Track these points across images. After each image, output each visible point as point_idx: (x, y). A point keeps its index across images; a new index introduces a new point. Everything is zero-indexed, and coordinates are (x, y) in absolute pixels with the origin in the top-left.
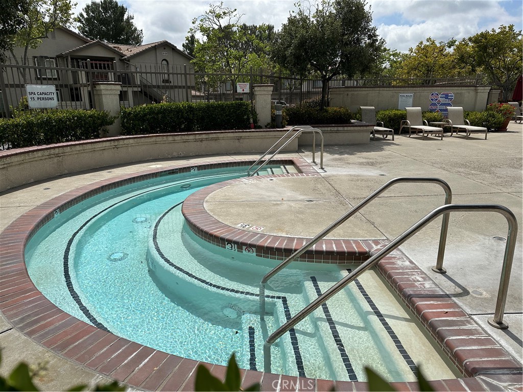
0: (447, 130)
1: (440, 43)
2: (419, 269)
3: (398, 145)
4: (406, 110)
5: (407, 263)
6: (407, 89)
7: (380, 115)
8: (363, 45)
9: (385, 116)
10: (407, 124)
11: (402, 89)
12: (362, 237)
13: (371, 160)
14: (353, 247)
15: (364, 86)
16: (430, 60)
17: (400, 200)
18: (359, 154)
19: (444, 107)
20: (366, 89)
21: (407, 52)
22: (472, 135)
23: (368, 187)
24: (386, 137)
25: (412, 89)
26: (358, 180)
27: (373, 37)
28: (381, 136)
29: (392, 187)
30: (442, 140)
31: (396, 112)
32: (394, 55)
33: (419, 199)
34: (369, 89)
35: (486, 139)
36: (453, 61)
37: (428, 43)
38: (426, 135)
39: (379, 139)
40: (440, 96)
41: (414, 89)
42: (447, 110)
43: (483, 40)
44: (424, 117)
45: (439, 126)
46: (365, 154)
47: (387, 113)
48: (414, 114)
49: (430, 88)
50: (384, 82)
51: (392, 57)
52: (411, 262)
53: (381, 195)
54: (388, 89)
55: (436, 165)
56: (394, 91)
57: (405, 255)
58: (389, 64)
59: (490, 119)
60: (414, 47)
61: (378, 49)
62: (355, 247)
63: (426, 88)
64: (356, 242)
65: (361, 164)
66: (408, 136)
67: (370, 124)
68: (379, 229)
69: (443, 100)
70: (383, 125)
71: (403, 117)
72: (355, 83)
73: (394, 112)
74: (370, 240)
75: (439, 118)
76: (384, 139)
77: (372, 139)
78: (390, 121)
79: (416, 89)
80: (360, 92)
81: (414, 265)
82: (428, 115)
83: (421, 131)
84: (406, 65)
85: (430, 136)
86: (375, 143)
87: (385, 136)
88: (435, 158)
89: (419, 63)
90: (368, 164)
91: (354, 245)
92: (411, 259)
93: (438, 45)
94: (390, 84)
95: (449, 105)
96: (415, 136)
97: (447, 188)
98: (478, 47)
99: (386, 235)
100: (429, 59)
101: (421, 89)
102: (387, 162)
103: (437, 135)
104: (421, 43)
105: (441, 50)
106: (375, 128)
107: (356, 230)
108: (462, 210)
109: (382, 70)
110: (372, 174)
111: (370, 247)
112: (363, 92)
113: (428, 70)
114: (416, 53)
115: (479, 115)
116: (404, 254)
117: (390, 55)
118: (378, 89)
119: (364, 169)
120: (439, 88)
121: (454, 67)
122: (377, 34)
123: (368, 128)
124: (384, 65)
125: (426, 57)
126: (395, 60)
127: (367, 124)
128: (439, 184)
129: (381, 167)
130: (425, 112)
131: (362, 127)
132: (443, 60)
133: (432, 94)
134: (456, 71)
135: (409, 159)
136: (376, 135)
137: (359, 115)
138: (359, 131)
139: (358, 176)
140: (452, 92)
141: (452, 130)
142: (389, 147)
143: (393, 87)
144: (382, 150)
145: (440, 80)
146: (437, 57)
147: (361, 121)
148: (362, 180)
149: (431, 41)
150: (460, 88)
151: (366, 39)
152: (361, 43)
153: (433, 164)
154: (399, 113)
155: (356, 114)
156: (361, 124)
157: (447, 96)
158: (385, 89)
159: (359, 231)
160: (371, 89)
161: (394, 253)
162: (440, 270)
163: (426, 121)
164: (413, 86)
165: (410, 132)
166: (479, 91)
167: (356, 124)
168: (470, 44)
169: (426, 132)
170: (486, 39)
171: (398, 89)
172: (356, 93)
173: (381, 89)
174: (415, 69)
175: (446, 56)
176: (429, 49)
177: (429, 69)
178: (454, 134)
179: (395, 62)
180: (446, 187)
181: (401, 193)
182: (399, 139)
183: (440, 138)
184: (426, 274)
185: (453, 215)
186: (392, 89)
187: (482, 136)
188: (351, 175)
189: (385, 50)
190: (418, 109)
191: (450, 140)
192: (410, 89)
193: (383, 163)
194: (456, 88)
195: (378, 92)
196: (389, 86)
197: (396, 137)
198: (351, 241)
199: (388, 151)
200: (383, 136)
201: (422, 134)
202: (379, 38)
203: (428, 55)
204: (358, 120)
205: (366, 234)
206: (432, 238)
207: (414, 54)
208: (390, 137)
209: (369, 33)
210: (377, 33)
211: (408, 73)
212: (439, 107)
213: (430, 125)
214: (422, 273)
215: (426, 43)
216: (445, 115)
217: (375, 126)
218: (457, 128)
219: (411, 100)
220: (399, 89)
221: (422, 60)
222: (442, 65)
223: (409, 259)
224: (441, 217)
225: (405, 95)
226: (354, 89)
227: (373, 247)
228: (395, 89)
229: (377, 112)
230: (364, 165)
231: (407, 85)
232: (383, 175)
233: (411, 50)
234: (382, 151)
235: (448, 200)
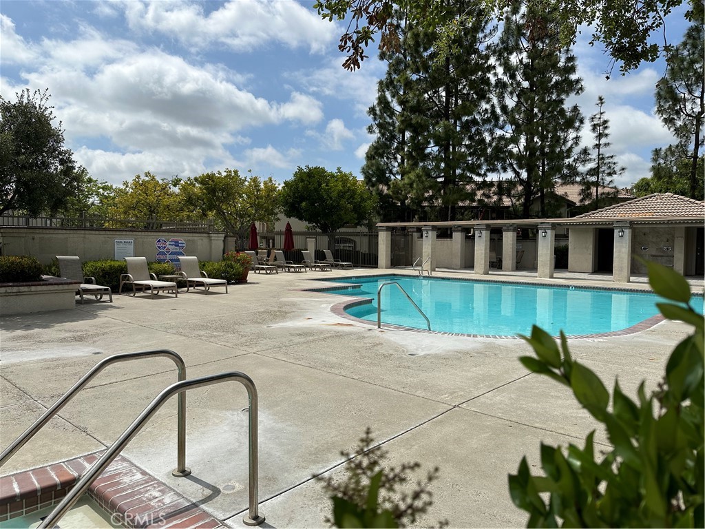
0: (182, 284)
1: (163, 180)
2: (155, 479)
3: (119, 308)
4: (125, 261)
5: (138, 476)
6: (124, 233)
7: (89, 267)
8: (52, 169)
9: (96, 269)
10: (129, 279)
11: (118, 233)
12: (67, 456)
13: (79, 334)
14: (52, 477)
15: (63, 227)
16: (151, 199)
17: (125, 386)
18: (58, 326)
19: (175, 257)
20: (64, 232)
21: (122, 187)
22: (212, 289)
23: (75, 374)
24: (101, 298)
25: (131, 233)
26: (58, 366)
27: (66, 162)
28: (93, 297)
30: (176, 297)
31: (113, 263)
32: (104, 188)
33: (151, 379)
34: (68, 232)
35: (227, 293)
36: (180, 203)
37: (147, 179)
38: (155, 292)
39: (89, 302)
40: (168, 243)
41: (134, 233)
42: (178, 260)
43: (210, 182)
44: (150, 269)
45: (171, 280)
46: (68, 325)
47: (99, 264)
48: (137, 266)
49: (155, 234)
50: (87, 221)
51: (101, 190)
52: (144, 473)
53: (90, 384)
54: (97, 232)
55: (171, 331)
56: (106, 236)
57: (135, 466)
58: (97, 199)
59: (228, 269)
60: (130, 181)
61: (78, 178)
62: (55, 477)
63: (150, 233)
64: (56, 468)
65: (63, 340)
66: (132, 295)
67: (73, 281)
68: (95, 436)
69: (172, 248)
70: (94, 282)
71: (123, 270)
72: (48, 222)
73: (109, 263)
74: (80, 458)
75: (170, 270)
76: (98, 301)
77: (78, 302)
78: (104, 276)
79: (137, 233)
80: (54, 236)
81: (147, 477)
82: (156, 266)
83: (148, 287)
84: (121, 202)
85: (161, 293)
86: (84, 307)
87: (99, 297)
88: (169, 322)
89: (138, 202)
90: (74, 339)
91: (53, 474)
92: (143, 468)
93: (161, 182)
94: (102, 225)
95: (181, 254)
96: (141, 294)
97: (179, 360)
98: (206, 189)
99: (105, 442)
100: (151, 197)
101: (143, 233)
102: (104, 334)
103: (170, 291)
104: (138, 177)
105: (164, 188)
106: (83, 286)
107: (56, 447)
109: (89, 207)
110: (81, 354)
111: (80, 468)
112: (61, 236)
113: (150, 211)
114: (132, 189)
115: (216, 266)
116: (132, 464)
117: (99, 188)
118: (83, 232)
119: (67, 348)
120: (166, 234)
121: (182, 210)
122: (73, 159)
123: (71, 287)
124: (91, 200)
125: (147, 194)
126: (105, 194)
127: (69, 281)
128: (168, 357)
129: (94, 342)
130: (152, 263)
131: (60, 286)
132: (167, 201)
133: (159, 241)
134: (185, 213)
135: (135, 326)
136: (84, 296)
137: (54, 268)
138: (56, 292)
139: (58, 359)
140: (182, 239)
141: (188, 284)
142: (105, 311)
143: (105, 230)
144: (95, 316)
145: (167, 224)
146: (160, 196)
147: (59, 276)
148: (65, 365)
149: (150, 176)
150: (191, 235)
151: (57, 165)
152: (50, 168)
153: (167, 329)
154: (116, 264)
155: (50, 267)
156: (60, 282)
157: (177, 243)
158: (94, 232)
159: (62, 448)
160: (71, 232)
161: (112, 468)
162: (184, 472)
163: (154, 275)
164: (133, 229)
165: (134, 289)
166: (213, 238)
167: (51, 281)
168: (197, 185)
169: (155, 288)
170: (213, 181)
171: (111, 233)
172: (46, 236)
173: (87, 232)
174: (134, 209)
175: (171, 195)
176: (150, 186)
177: (152, 210)
178: (191, 289)
179: (106, 197)
181: (126, 376)
182: (119, 299)
183: (174, 295)
184: (164, 484)
185: (190, 393)
186: (104, 232)
187: (222, 289)
188: (45, 361)
189: (90, 181)
190: (142, 260)
191: (187, 298)
192: (128, 233)
193: (98, 335)
194: (187, 234)
195: (82, 236)
196: (100, 228)
197: (114, 297)
198: (48, 468)
199: (104, 318)
200: (96, 297)
201: (150, 291)
202: (77, 165)
203: (149, 192)
204: (54, 275)
205: (74, 449)
206: (170, 430)
207: (131, 190)
208: (106, 298)
209: (61, 157)
211: (125, 213)
212: (168, 257)
213: (160, 279)
214: (160, 483)
215: (143, 177)
216: (178, 268)
217: (81, 283)
218: (194, 281)
219: (132, 247)
220: (114, 233)
221: (141, 198)
222: (168, 206)
223: (140, 469)
225: (123, 241)
226: (44, 231)
227: (84, 468)
228: (108, 233)
229: (84, 264)
230: (67, 341)
231: (125, 228)
232: (98, 353)
233: (126, 184)
234: (95, 318)
235: (182, 375)
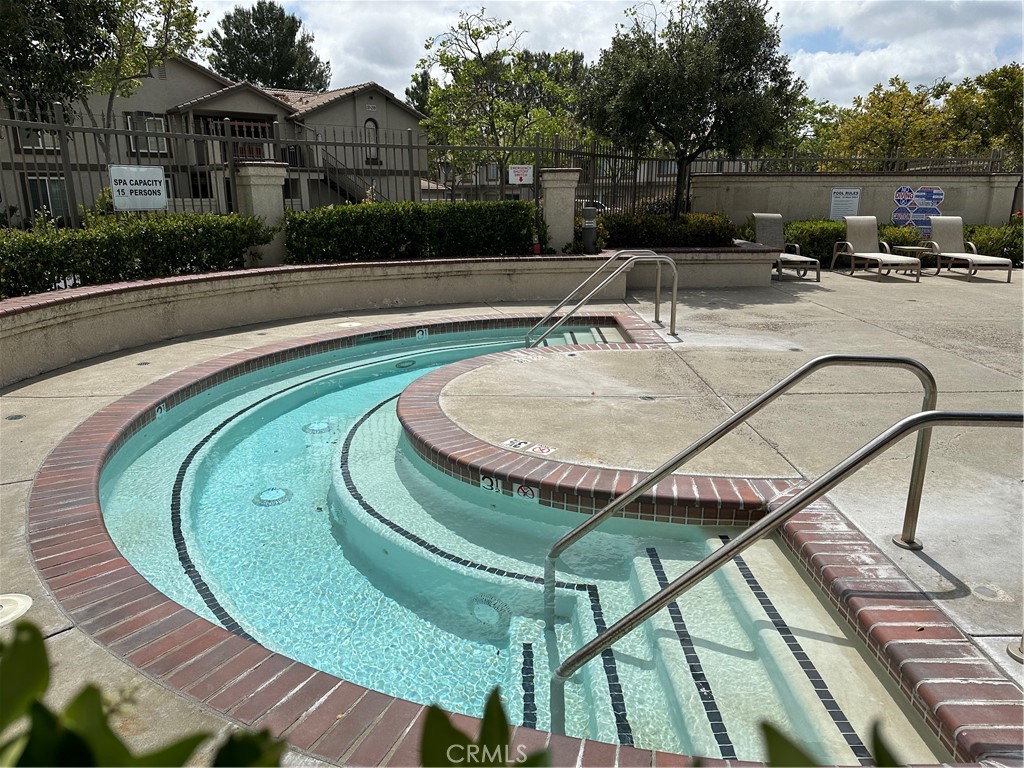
0: (929, 262)
1: (918, 89)
2: (866, 539)
3: (828, 291)
4: (845, 221)
5: (842, 527)
6: (848, 179)
7: (792, 231)
8: (760, 90)
9: (802, 233)
10: (846, 249)
11: (839, 179)
12: (752, 472)
13: (773, 320)
14: (734, 493)
15: (762, 173)
16: (897, 122)
17: (831, 401)
18: (748, 308)
19: (923, 217)
20: (766, 179)
21: (850, 106)
22: (980, 274)
23: (767, 373)
24: (804, 275)
25: (858, 179)
26: (745, 359)
27: (780, 75)
28: (794, 273)
29: (814, 375)
30: (917, 281)
31: (826, 225)
32: (823, 112)
33: (870, 399)
34: (771, 179)
35: (1009, 282)
36: (943, 125)
37: (893, 89)
38: (884, 272)
39: (789, 278)
40: (915, 193)
41: (863, 179)
42: (928, 222)
43: (1007, 82)
44: (881, 235)
45: (912, 254)
46: (761, 308)
47: (807, 226)
48: (861, 229)
49: (896, 179)
50: (802, 165)
51: (818, 116)
52: (850, 525)
53: (793, 389)
54: (809, 179)
55: (905, 333)
56: (821, 184)
57: (839, 512)
58: (811, 129)
59: (1018, 241)
60: (865, 96)
61: (790, 100)
62: (737, 493)
63: (887, 179)
64: (739, 482)
65: (753, 327)
66: (849, 273)
67: (771, 248)
68: (788, 458)
69: (920, 203)
70: (798, 251)
71: (840, 235)
72: (744, 167)
73: (821, 224)
74: (768, 479)
75: (912, 238)
76: (800, 279)
77: (775, 278)
78: (811, 244)
79: (867, 179)
80: (753, 185)
81: (855, 532)
82: (890, 231)
83: (874, 264)
84: (847, 130)
85: (893, 273)
86: (781, 286)
87: (802, 273)
88: (902, 318)
89: (873, 129)
90: (767, 327)
91: (735, 489)
92: (850, 518)
93: (914, 92)
94: (814, 168)
95: (935, 212)
96: (862, 273)
97: (928, 379)
98: (996, 96)
99: (800, 469)
100: (895, 120)
101: (877, 179)
102: (805, 325)
103: (908, 272)
104: (879, 88)
105: (920, 102)
106: (784, 256)
107: (741, 459)
108: (957, 422)
109: (798, 142)
110: (775, 348)
111: (768, 493)
112: (760, 185)
113: (891, 143)
114: (867, 108)
115: (995, 234)
116: (835, 508)
117: (816, 112)
118: (790, 178)
119: (758, 337)
120: (914, 178)
121: (945, 136)
122: (789, 70)
123: (768, 255)
124: (802, 132)
125: (889, 115)
126: (824, 121)
127: (766, 248)
128: (911, 370)
129: (792, 334)
130: (885, 226)
131: (755, 254)
132: (921, 123)
133: (900, 191)
134: (950, 143)
135: (850, 319)
136: (783, 270)
137: (749, 230)
138: (750, 262)
139: (746, 350)
140: (939, 186)
141: (939, 262)
142: (809, 294)
143: (820, 175)
144: (795, 300)
145: (916, 162)
146: (910, 116)
147: (754, 241)
148: (754, 359)
149: (899, 83)
150: (957, 179)
151: (767, 81)
152: (757, 87)
153: (899, 329)
154: (831, 226)
155: (744, 229)
156: (755, 249)
157: (929, 195)
158: (804, 179)
159: (747, 461)
160: (775, 179)
161: (816, 505)
162: (911, 544)
163: (885, 244)
164: (862, 173)
165: (853, 265)
166: (996, 185)
167: (744, 247)
168: (979, 90)
169: (885, 265)
170: (1014, 79)
171: (830, 179)
172: (743, 186)
173: (795, 179)
174: (865, 140)
175: (929, 113)
176: (895, 101)
177: (894, 140)
178: (944, 270)
179: (825, 126)
180: (924, 376)
181: (833, 388)
182: (829, 278)
183: (914, 279)
184: (880, 551)
185: (938, 431)
186: (818, 179)
187: (1002, 274)
188: (731, 349)
189: (805, 102)
190: (870, 221)
191: (937, 285)
192: (853, 179)
193: (797, 325)
194: (949, 179)
195: (789, 184)
196: (812, 173)
197: (823, 274)
198: (730, 481)
199: (807, 302)
200: (798, 273)
201: (876, 270)
202: (794, 78)
203: (892, 112)
204: (747, 239)
205: (760, 466)
206: (894, 478)
207: (864, 111)
208: (811, 274)
209: (773, 68)
210: (790, 68)
211: (851, 147)
212: (912, 216)
213: (893, 252)
214: (873, 547)
215: (887, 88)
216: (926, 232)
217: (781, 251)
218: (950, 258)
219: (856, 201)
220: (833, 179)
221: (880, 121)
222: (921, 133)
223: (846, 518)
224: (914, 435)
225: (844, 191)
226: (741, 179)
227: (773, 494)
228: (824, 179)
229: (786, 225)
230: (758, 329)
231: (846, 170)
232: (797, 350)
233: (858, 102)
234: (794, 301)
235: (929, 403)
